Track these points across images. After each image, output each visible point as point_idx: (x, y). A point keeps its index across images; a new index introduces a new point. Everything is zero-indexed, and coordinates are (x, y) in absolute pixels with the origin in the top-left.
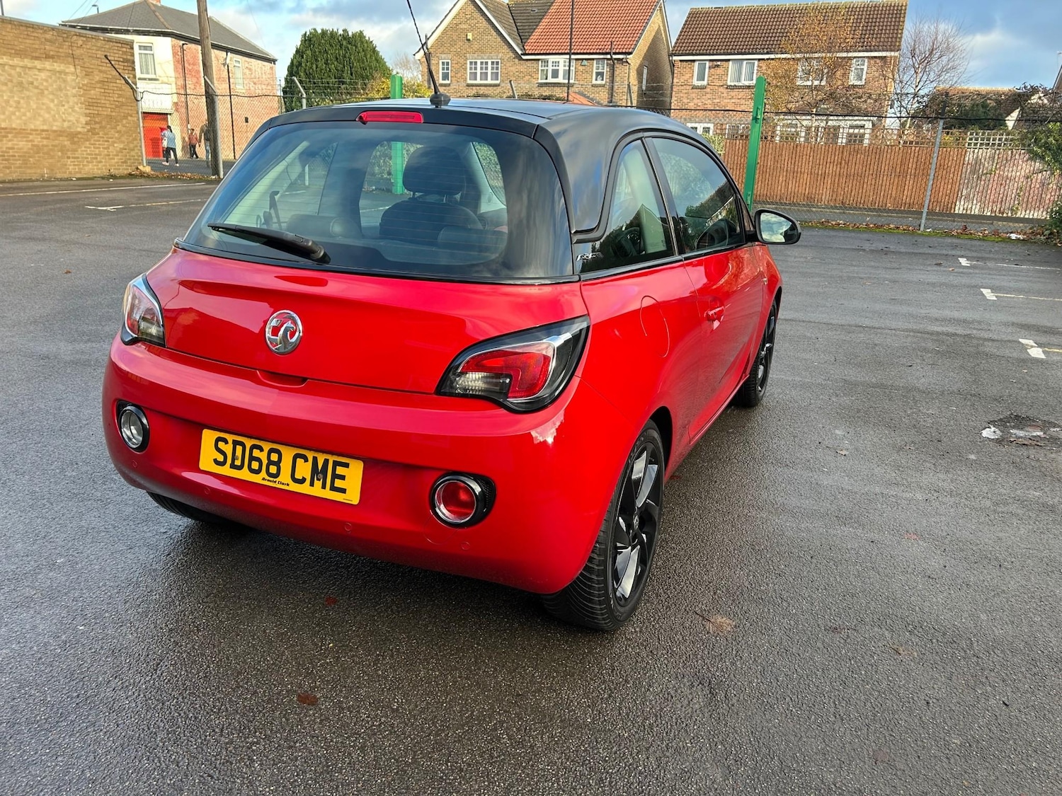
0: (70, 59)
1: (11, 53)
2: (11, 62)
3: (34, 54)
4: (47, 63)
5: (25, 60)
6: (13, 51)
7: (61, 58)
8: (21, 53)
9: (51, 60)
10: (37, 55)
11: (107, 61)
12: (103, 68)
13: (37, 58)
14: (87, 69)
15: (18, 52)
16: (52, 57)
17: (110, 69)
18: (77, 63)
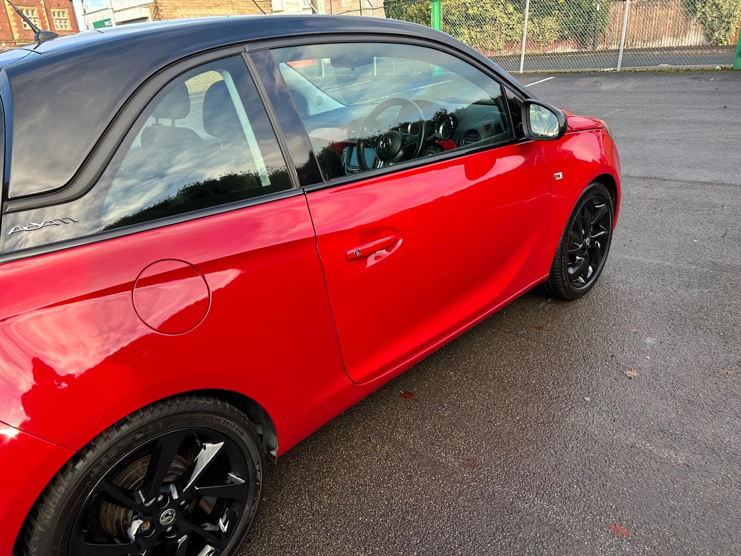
0: (230, 5)
1: (193, 7)
2: (194, 13)
3: (208, 5)
4: (215, 10)
5: (203, 10)
6: (195, 5)
7: (225, 5)
8: (200, 5)
9: (218, 7)
10: (209, 5)
11: (254, 3)
12: (252, 8)
13: (209, 8)
14: (241, 11)
15: (197, 5)
16: (219, 5)
17: (255, 8)
18: (235, 7)
